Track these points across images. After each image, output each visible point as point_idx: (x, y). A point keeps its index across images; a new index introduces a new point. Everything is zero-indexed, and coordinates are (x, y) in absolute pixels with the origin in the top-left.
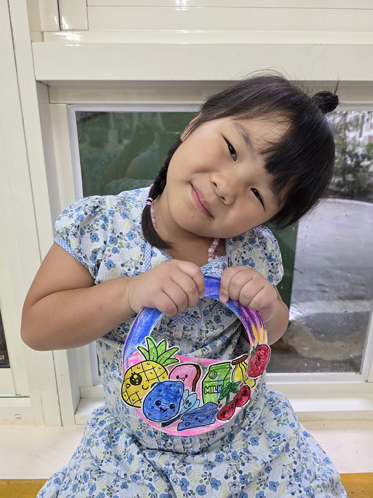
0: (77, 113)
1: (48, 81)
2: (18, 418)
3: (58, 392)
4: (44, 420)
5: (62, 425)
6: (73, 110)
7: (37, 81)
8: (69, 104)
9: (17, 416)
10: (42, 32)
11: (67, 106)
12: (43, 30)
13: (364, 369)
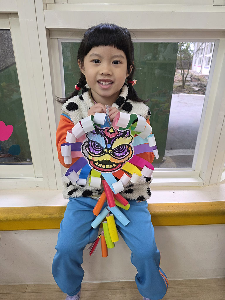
0: (62, 42)
1: (49, 28)
2: (37, 187)
3: (55, 174)
4: (49, 187)
5: (57, 190)
6: (61, 41)
7: (46, 29)
8: (59, 39)
9: (37, 186)
10: (47, 4)
12: (47, 3)
13: (193, 165)
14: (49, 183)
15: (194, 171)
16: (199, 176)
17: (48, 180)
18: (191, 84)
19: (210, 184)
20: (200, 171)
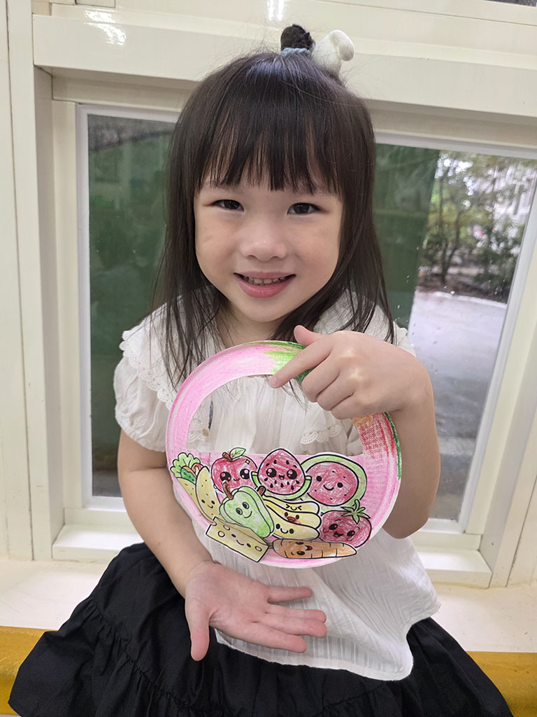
1: (52, 68)
3: (30, 510)
4: (8, 550)
5: (33, 559)
6: (85, 113)
7: (35, 66)
8: (80, 104)
10: (50, 4)
11: (76, 105)
12: (51, 1)
13: (462, 516)
14: (8, 536)
15: (465, 532)
16: (479, 550)
17: (7, 526)
19: (510, 582)
20: (482, 536)
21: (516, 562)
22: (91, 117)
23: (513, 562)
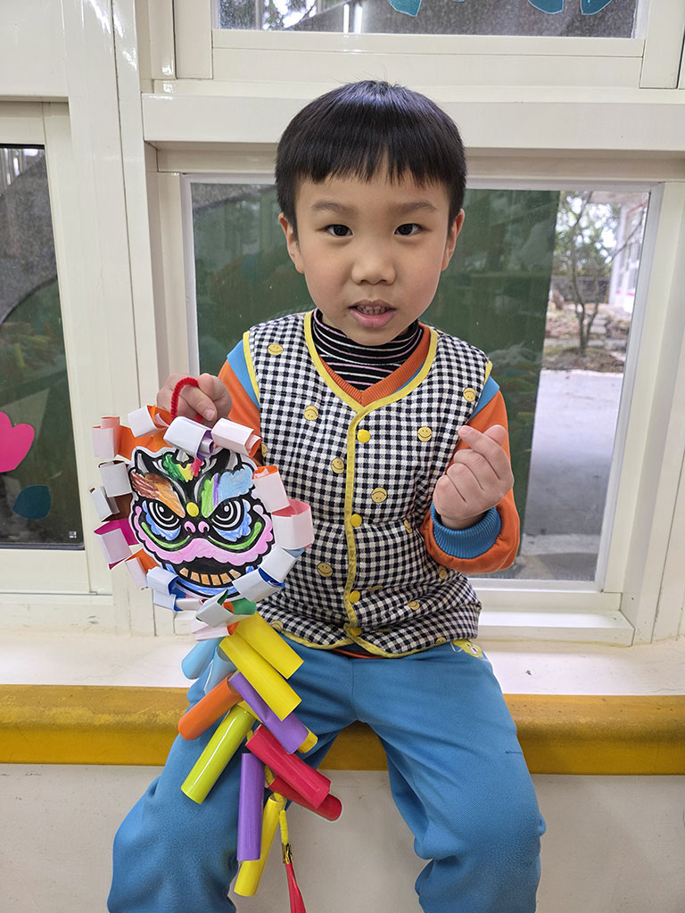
0: (191, 183)
1: (156, 142)
2: (93, 623)
4: (130, 626)
5: (156, 635)
6: (189, 181)
7: (147, 143)
8: (184, 174)
9: (92, 620)
11: (180, 175)
12: (153, 78)
13: (598, 574)
14: (130, 611)
15: (602, 591)
16: (620, 610)
17: (129, 601)
18: (606, 344)
19: (655, 638)
20: (622, 594)
21: (659, 614)
22: (195, 186)
23: (656, 616)
